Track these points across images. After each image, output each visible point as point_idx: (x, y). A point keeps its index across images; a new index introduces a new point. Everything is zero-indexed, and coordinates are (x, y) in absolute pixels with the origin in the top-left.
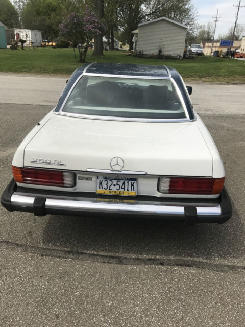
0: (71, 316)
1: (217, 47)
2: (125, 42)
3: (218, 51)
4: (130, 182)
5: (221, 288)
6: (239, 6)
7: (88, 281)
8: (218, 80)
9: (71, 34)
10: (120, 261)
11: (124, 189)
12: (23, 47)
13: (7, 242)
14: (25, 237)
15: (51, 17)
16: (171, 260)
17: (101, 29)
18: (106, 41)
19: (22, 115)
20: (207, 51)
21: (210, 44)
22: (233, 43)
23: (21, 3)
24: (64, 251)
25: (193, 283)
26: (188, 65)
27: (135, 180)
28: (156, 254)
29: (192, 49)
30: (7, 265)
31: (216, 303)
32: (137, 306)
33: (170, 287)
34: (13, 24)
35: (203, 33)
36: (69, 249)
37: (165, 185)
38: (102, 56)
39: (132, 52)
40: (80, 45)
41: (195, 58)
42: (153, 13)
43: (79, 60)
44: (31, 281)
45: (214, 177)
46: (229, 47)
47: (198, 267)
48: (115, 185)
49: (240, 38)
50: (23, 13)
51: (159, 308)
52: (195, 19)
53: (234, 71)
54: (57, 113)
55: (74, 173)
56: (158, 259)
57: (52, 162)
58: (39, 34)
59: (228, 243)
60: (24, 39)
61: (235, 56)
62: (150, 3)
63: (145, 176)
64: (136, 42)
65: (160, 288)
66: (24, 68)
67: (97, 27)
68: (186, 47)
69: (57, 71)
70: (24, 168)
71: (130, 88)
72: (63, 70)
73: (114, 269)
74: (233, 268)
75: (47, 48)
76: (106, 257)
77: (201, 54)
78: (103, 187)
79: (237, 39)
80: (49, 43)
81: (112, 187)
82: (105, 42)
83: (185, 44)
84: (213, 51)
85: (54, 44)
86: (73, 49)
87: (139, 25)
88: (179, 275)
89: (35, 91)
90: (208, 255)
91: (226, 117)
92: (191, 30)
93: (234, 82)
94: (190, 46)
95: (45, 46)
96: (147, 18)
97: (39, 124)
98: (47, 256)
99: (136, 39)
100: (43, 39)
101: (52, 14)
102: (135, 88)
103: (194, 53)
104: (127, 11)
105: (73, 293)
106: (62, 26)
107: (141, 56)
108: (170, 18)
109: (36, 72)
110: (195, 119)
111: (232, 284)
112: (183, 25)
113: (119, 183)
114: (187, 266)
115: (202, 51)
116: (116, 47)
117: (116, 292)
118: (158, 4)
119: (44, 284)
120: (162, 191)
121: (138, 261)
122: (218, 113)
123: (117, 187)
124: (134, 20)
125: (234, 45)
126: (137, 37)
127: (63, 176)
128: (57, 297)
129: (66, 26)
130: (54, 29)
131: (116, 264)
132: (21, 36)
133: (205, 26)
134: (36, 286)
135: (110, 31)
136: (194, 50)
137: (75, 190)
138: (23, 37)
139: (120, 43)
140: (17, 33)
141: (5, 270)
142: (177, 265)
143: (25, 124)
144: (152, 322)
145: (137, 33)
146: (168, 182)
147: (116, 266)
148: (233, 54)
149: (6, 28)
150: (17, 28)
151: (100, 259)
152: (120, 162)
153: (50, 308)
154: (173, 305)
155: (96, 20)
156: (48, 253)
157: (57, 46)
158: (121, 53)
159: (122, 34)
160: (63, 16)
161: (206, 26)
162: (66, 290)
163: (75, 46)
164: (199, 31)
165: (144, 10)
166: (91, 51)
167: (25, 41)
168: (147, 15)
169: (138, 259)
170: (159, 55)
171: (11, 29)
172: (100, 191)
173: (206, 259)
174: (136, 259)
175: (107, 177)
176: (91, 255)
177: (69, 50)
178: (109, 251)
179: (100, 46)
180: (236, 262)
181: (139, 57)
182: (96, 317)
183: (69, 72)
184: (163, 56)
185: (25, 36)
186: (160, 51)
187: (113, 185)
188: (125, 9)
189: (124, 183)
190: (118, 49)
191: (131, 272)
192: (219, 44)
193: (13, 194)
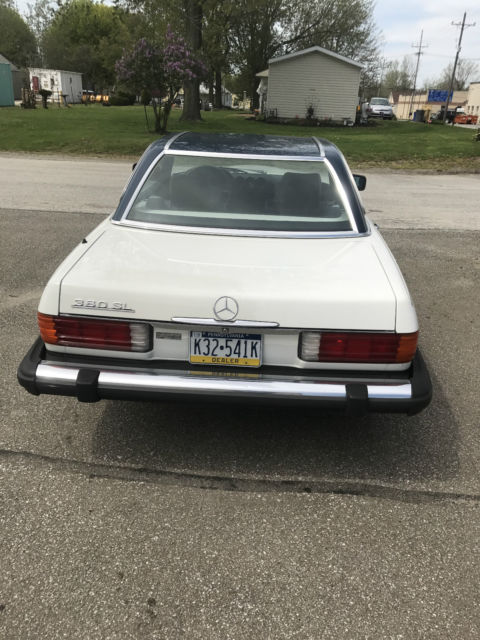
0: (146, 574)
1: (421, 103)
2: (243, 93)
3: (423, 112)
4: (249, 342)
5: (413, 529)
6: (463, 25)
7: (175, 518)
8: (421, 167)
9: (139, 79)
10: (232, 485)
11: (239, 354)
12: (45, 104)
13: (27, 454)
14: (60, 445)
15: (101, 47)
16: (324, 484)
17: (196, 69)
18: (207, 91)
19: (47, 231)
20: (402, 111)
21: (408, 98)
22: (451, 95)
23: (41, 19)
24: (131, 469)
25: (363, 522)
26: (364, 137)
27: (258, 337)
28: (298, 474)
29: (372, 107)
30: (29, 491)
31: (402, 555)
32: (263, 558)
33: (322, 529)
34: (26, 59)
35: (393, 76)
36: (140, 466)
37: (313, 347)
38: (199, 121)
39: (257, 113)
40: (156, 100)
41: (377, 124)
42: (297, 38)
43: (153, 129)
44: (72, 518)
45: (398, 331)
46: (445, 104)
47: (372, 496)
48: (222, 348)
49: (466, 86)
50: (45, 39)
51: (300, 561)
52: (377, 51)
53: (452, 148)
54: (117, 222)
55: (149, 326)
56: (300, 482)
57: (110, 306)
58: (77, 78)
59: (430, 455)
60: (48, 89)
61: (456, 120)
62: (290, 20)
63: (276, 330)
64: (264, 94)
65: (303, 529)
66: (50, 144)
67: (188, 65)
68: (361, 103)
69: (111, 150)
70: (60, 316)
71: (250, 179)
72: (123, 148)
73: (221, 499)
74: (437, 496)
75: (93, 106)
76: (208, 478)
77: (391, 117)
78: (202, 352)
79: (460, 87)
80: (95, 95)
81: (218, 351)
82: (205, 95)
83: (358, 98)
84: (414, 111)
85: (106, 98)
86: (142, 107)
87: (271, 61)
88: (338, 509)
89: (72, 186)
90: (392, 475)
91: (435, 234)
92: (371, 70)
93: (453, 169)
94: (369, 101)
95: (88, 102)
96: (285, 48)
97: (85, 242)
98: (100, 476)
99: (265, 88)
100: (84, 88)
101: (101, 41)
102: (260, 178)
103: (375, 116)
104: (247, 35)
105: (147, 538)
106: (120, 64)
107: (273, 120)
108: (330, 48)
109: (72, 151)
110: (368, 232)
111: (432, 523)
112: (355, 61)
113: (229, 343)
114: (352, 493)
115: (391, 110)
116: (227, 104)
117: (225, 536)
118: (306, 22)
119: (96, 522)
120: (307, 358)
121: (264, 485)
122: (420, 227)
123: (227, 351)
124: (261, 52)
125: (454, 100)
126: (266, 84)
127: (129, 331)
128: (119, 544)
129: (129, 65)
130: (105, 71)
131: (225, 490)
132: (43, 84)
133: (397, 63)
134: (82, 526)
135: (214, 72)
136: (376, 108)
137: (152, 356)
138: (46, 85)
139: (234, 96)
140: (34, 78)
141: (26, 499)
142: (335, 492)
143: (54, 247)
144: (289, 585)
145: (266, 78)
146: (317, 341)
147: (225, 493)
148: (452, 116)
149: (13, 67)
150: (34, 67)
151: (196, 482)
152: (232, 306)
153: (107, 562)
154: (326, 557)
155: (187, 53)
156: (102, 471)
157: (112, 102)
158: (235, 115)
159: (237, 80)
160: (123, 44)
161: (401, 63)
162: (135, 533)
163: (146, 102)
164: (385, 73)
165: (280, 33)
166: (177, 111)
167: (49, 93)
168: (285, 43)
169: (264, 482)
170: (309, 118)
171: (22, 69)
172: (197, 359)
173: (389, 481)
174: (260, 481)
175: (208, 332)
176: (179, 476)
177: (136, 110)
178: (213, 468)
179: (195, 102)
180: (442, 487)
181: (270, 123)
182: (189, 577)
183: (137, 151)
184: (317, 120)
185: (49, 83)
186: (311, 111)
187: (218, 348)
188: (243, 31)
189: (239, 344)
190: (229, 108)
191: (253, 504)
192: (424, 98)
193: (39, 363)
